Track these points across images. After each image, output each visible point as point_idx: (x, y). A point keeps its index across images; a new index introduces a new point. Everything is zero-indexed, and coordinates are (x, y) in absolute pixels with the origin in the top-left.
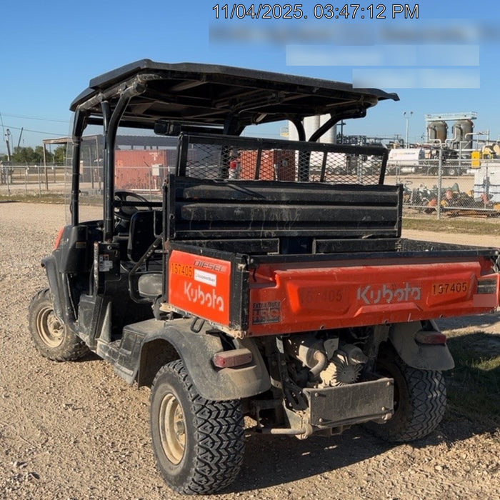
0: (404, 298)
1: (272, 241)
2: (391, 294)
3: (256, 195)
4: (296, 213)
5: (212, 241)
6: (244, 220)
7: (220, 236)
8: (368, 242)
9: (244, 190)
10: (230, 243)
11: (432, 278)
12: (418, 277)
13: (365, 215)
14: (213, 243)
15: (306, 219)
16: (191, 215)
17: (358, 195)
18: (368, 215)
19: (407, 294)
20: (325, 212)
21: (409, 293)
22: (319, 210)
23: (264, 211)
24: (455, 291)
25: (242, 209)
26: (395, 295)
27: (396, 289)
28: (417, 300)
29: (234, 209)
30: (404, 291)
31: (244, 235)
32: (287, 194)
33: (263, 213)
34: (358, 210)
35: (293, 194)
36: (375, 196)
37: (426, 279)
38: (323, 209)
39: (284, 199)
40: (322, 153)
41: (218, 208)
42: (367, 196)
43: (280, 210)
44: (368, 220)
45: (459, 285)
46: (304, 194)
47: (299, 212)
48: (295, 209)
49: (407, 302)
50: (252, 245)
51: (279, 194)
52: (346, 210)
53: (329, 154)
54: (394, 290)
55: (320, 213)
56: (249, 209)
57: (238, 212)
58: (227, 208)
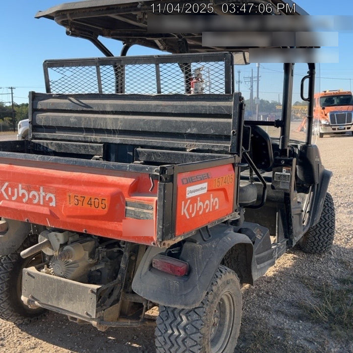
0: (39, 201)
1: (97, 146)
2: (27, 194)
3: (86, 106)
4: (119, 122)
5: (54, 142)
6: (77, 127)
7: (59, 138)
8: (192, 156)
9: (78, 102)
10: (66, 144)
11: (67, 187)
12: (51, 183)
13: (190, 127)
14: (55, 144)
15: (128, 128)
16: (42, 122)
17: (182, 106)
18: (194, 127)
19: (42, 198)
20: (147, 122)
21: (44, 198)
22: (140, 120)
23: (92, 120)
24: (93, 205)
25: (75, 118)
26: (31, 197)
27: (31, 191)
28: (52, 206)
29: (70, 117)
30: (39, 195)
31: (76, 139)
32: (111, 105)
33: (91, 122)
34: (181, 121)
35: (117, 104)
36: (202, 106)
37: (60, 186)
38: (144, 120)
39: (108, 109)
40: (153, 65)
41: (59, 116)
42: (193, 106)
43: (105, 119)
44: (193, 132)
45: (96, 200)
46: (126, 105)
47: (121, 122)
48: (118, 119)
49: (41, 205)
50: (82, 147)
51: (104, 105)
52: (168, 121)
53: (161, 65)
54: (29, 191)
55: (142, 123)
56: (81, 117)
57: (72, 120)
58: (65, 116)
